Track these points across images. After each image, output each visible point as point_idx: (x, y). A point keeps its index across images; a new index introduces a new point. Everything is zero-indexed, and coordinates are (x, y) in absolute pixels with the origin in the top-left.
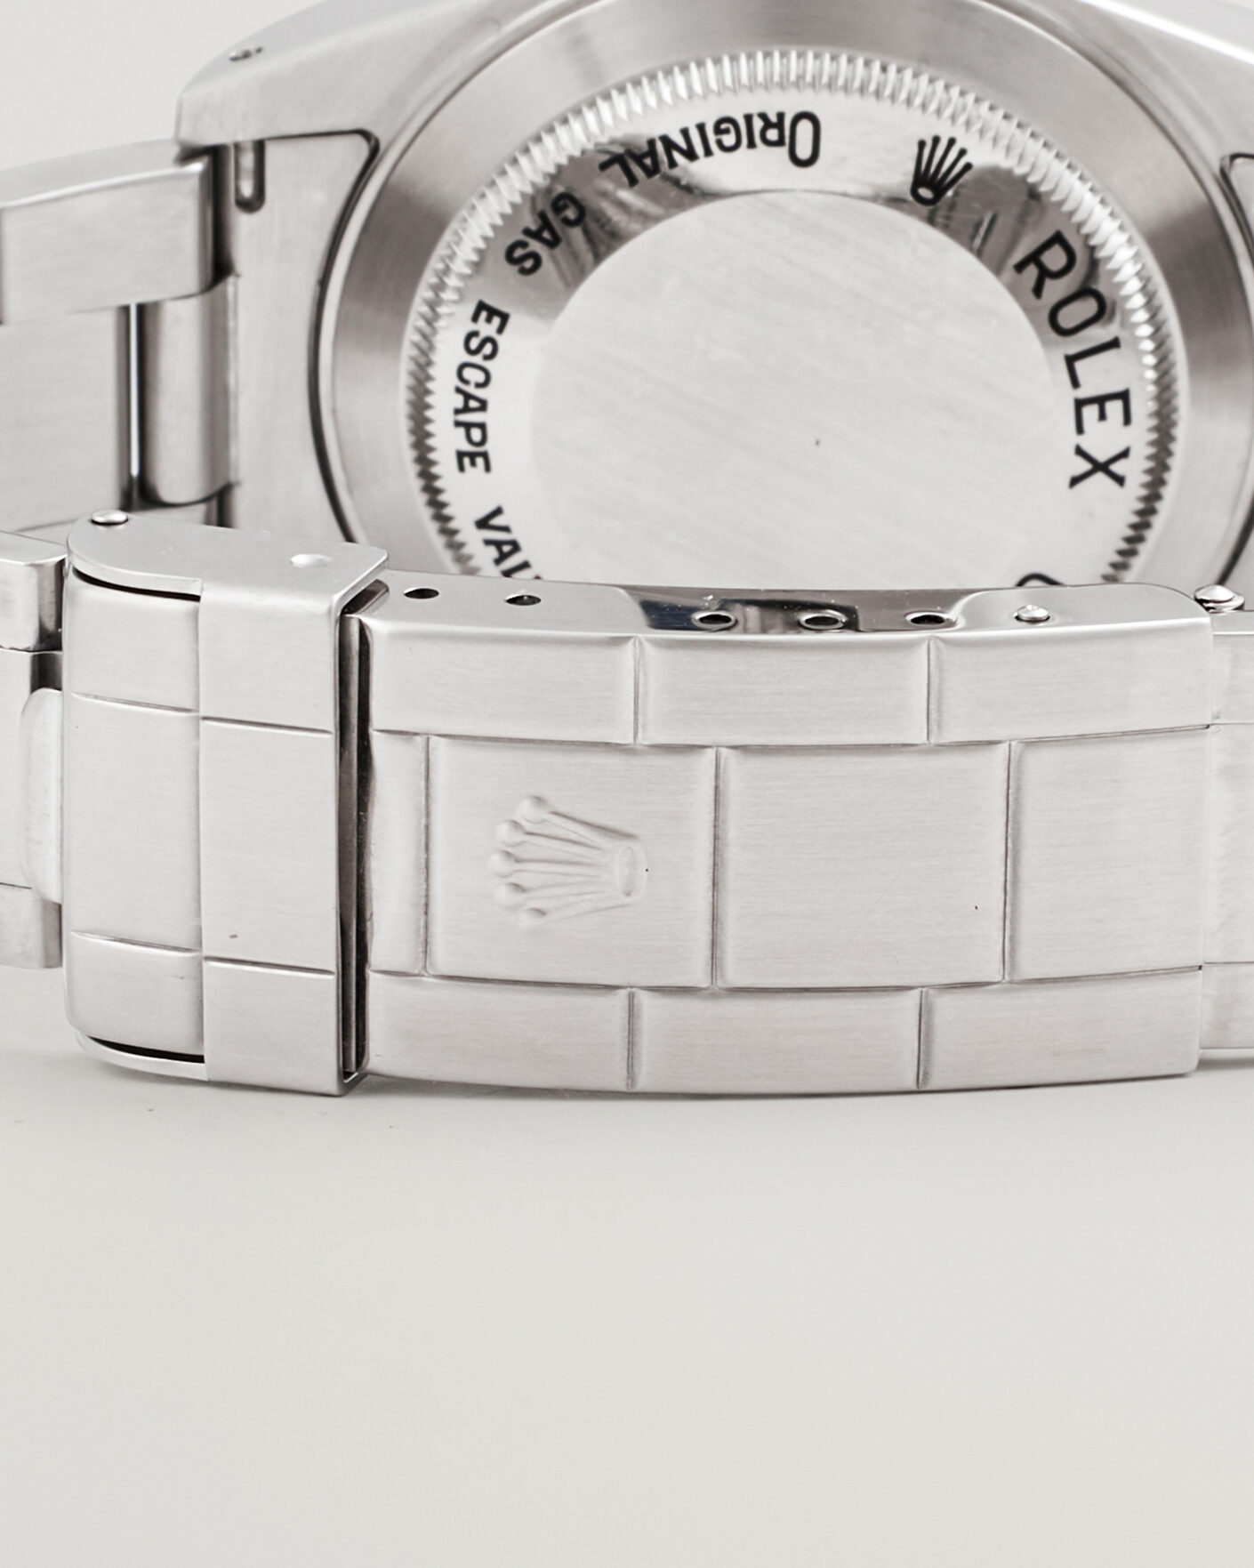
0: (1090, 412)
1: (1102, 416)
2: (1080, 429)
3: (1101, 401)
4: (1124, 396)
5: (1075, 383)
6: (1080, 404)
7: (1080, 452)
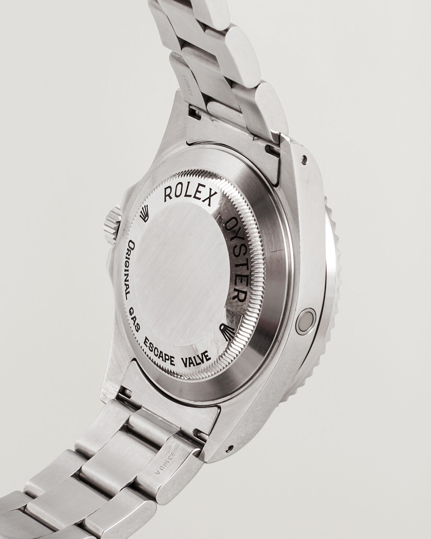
0: (198, 195)
1: (200, 192)
2: (199, 199)
3: (197, 191)
4: (199, 185)
5: (190, 196)
6: (195, 197)
7: (203, 201)
